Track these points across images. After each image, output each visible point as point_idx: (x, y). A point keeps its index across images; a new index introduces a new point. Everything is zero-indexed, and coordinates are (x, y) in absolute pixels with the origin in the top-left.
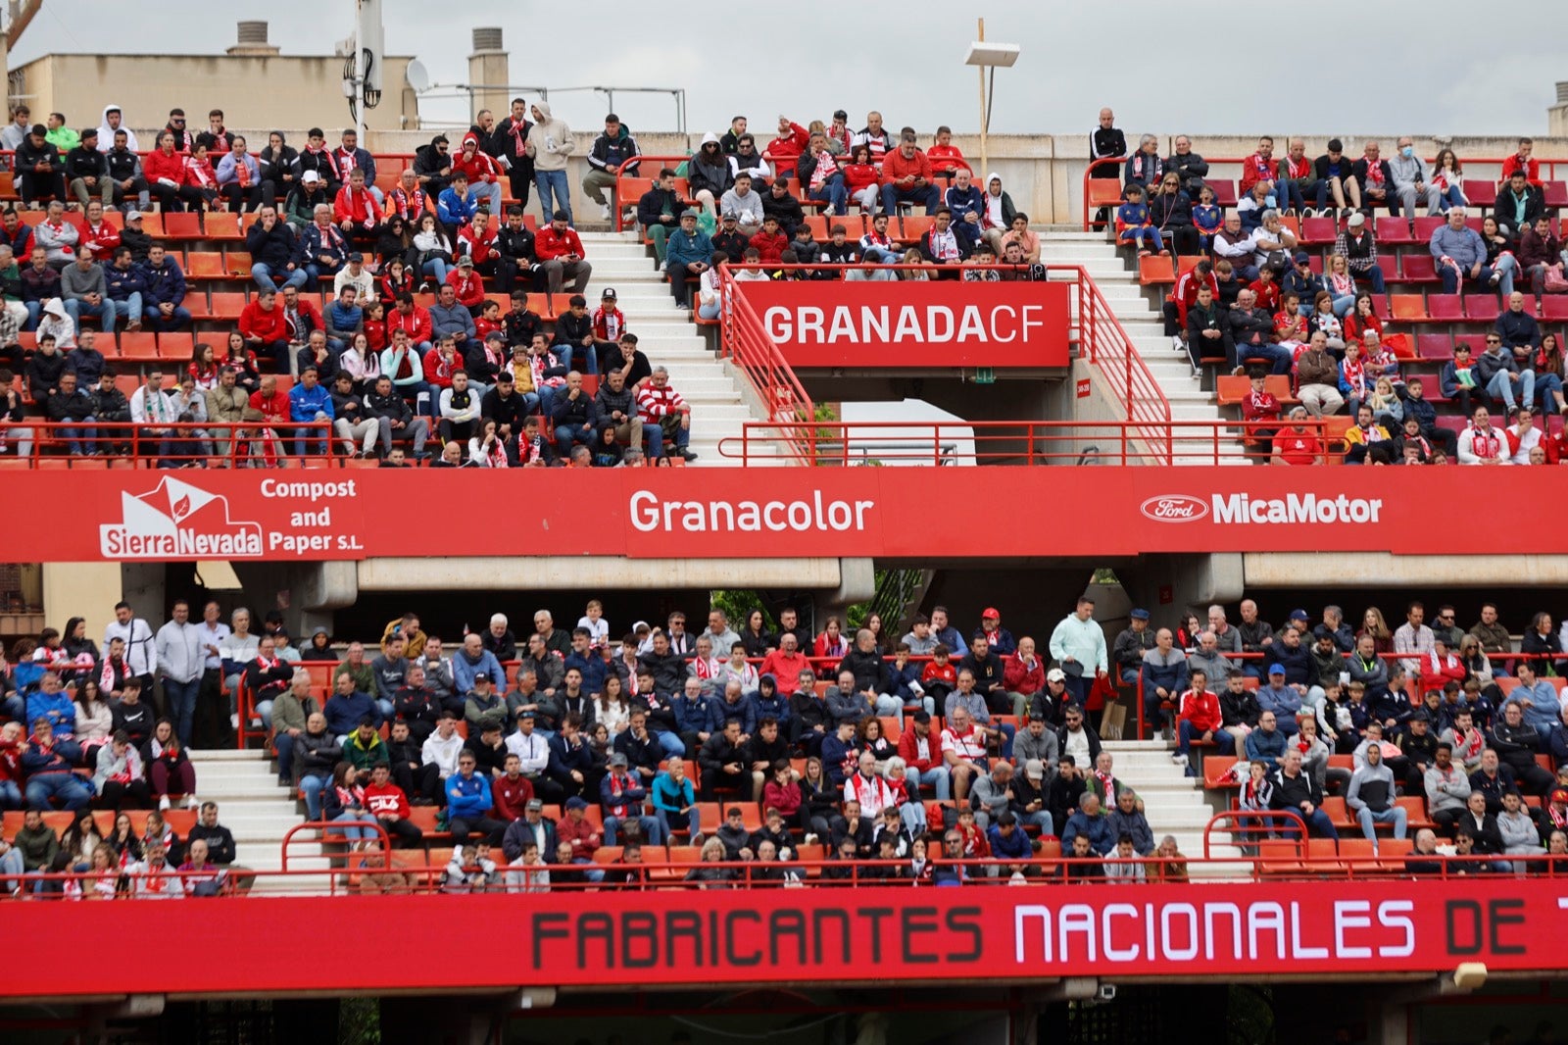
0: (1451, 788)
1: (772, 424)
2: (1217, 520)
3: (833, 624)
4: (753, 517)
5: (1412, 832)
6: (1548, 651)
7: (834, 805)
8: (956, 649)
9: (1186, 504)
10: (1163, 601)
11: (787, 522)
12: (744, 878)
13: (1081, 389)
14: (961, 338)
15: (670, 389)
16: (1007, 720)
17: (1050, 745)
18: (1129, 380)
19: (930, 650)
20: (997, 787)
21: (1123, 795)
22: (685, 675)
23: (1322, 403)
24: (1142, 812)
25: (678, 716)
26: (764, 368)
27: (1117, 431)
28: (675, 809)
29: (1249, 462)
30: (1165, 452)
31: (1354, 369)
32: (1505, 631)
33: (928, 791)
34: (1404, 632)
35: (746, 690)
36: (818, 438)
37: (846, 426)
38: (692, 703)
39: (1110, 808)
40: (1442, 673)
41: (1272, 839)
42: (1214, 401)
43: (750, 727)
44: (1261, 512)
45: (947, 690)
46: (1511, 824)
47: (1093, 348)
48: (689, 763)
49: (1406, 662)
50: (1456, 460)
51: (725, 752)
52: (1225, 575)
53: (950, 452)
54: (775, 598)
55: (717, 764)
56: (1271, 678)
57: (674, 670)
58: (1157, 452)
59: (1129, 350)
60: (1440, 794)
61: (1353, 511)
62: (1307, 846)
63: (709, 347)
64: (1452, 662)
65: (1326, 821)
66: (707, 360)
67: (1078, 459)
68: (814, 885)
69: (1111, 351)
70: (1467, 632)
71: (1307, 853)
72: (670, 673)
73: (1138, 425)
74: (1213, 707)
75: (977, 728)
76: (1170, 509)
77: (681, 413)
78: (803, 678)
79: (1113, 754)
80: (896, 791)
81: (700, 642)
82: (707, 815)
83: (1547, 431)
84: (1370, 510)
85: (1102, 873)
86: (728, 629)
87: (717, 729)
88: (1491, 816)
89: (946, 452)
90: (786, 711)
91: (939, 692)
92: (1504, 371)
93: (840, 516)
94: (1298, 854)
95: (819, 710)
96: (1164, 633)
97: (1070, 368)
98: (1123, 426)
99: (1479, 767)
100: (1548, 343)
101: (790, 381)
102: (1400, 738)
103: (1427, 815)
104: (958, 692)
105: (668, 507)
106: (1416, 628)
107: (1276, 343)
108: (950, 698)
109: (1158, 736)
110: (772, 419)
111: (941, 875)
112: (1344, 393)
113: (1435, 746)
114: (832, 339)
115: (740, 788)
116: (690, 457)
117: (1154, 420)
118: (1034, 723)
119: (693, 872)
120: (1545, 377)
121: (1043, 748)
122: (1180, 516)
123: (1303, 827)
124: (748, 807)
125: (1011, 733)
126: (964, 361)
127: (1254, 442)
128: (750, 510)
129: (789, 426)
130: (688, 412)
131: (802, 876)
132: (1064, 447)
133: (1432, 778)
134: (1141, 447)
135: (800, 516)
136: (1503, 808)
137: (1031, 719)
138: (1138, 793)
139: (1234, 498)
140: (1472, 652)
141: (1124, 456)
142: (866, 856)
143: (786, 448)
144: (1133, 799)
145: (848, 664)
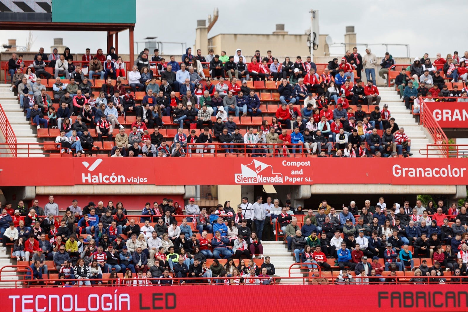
1: (435, 145)
4: (430, 173)
11: (440, 174)
15: (405, 134)
22: (409, 220)
25: (407, 232)
26: (433, 128)
28: (406, 260)
36: (449, 149)
37: (458, 146)
38: (411, 228)
51: (421, 243)
54: (436, 197)
55: (419, 247)
57: (406, 218)
63: (416, 122)
66: (416, 125)
77: (408, 141)
78: (445, 221)
81: (414, 210)
86: (422, 206)
87: (419, 236)
93: (456, 172)
95: (450, 231)
101: (441, 132)
105: (404, 170)
114: (454, 120)
115: (426, 254)
116: (411, 155)
119: (412, 279)
128: (429, 171)
129: (440, 145)
130: (410, 141)
131: (445, 281)
135: (444, 172)
143: (439, 152)
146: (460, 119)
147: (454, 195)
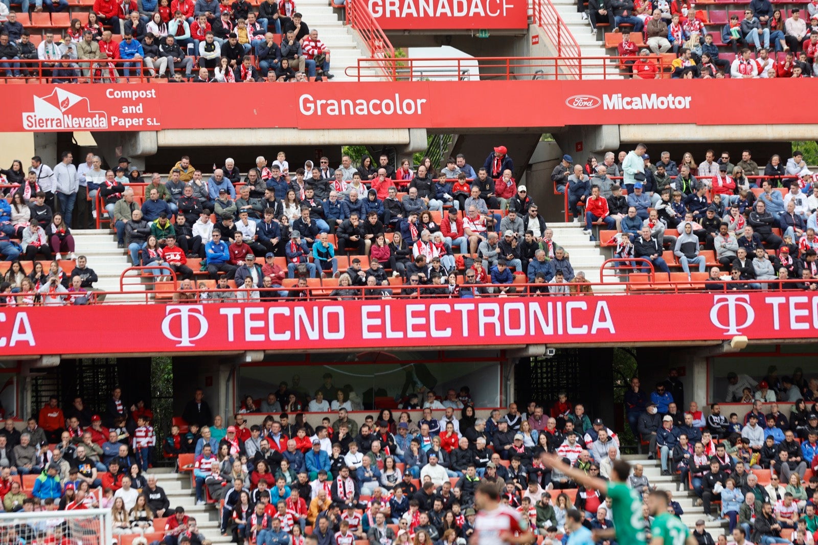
0: (728, 246)
1: (373, 59)
2: (605, 108)
3: (406, 163)
4: (363, 108)
5: (708, 268)
6: (778, 174)
7: (407, 256)
8: (470, 176)
9: (589, 100)
10: (578, 150)
11: (381, 110)
12: (361, 295)
13: (534, 40)
14: (471, 14)
15: (319, 41)
16: (497, 212)
17: (519, 225)
18: (559, 35)
19: (456, 176)
20: (491, 246)
21: (557, 251)
22: (330, 190)
23: (660, 47)
24: (567, 258)
25: (326, 211)
26: (368, 30)
27: (553, 62)
28: (325, 259)
29: (622, 78)
30: (578, 72)
31: (676, 29)
32: (755, 164)
33: (457, 249)
34: (704, 165)
35: (360, 197)
36: (396, 66)
37: (411, 60)
38: (333, 204)
39: (551, 258)
40: (723, 186)
41: (635, 273)
42: (604, 46)
43: (364, 216)
44: (628, 103)
45: (466, 197)
46: (760, 264)
47: (540, 19)
48: (331, 235)
49: (705, 181)
50: (730, 76)
51: (351, 230)
52: (609, 136)
53: (466, 74)
54: (376, 150)
55: (347, 236)
56: (635, 190)
57: (323, 187)
58: (574, 73)
59: (559, 20)
60: (722, 249)
61: (676, 103)
62: (653, 276)
63: (339, 19)
64: (729, 180)
65: (663, 263)
66: (338, 26)
67: (532, 76)
68: (398, 298)
69: (549, 20)
70: (736, 165)
71: (654, 280)
72: (321, 188)
73: (564, 59)
74: (604, 204)
75: (482, 217)
76: (581, 102)
77: (325, 54)
79: (553, 229)
80: (440, 249)
81: (337, 172)
82: (341, 262)
83: (777, 60)
84: (685, 102)
85: (548, 291)
86: (351, 166)
87: (346, 217)
88: (749, 260)
89: (464, 73)
90: (382, 208)
91: (461, 197)
92: (755, 29)
93: (409, 107)
94: (649, 281)
95: (400, 207)
96: (578, 167)
97: (528, 30)
98: (556, 59)
99: (743, 235)
100: (777, 15)
101: (382, 37)
102: (701, 220)
103: (716, 260)
104: (472, 198)
105: (319, 103)
106: (710, 163)
107: (635, 15)
108: (467, 201)
109: (576, 220)
110: (373, 57)
111: (463, 292)
112: (671, 42)
113: (719, 224)
114: (404, 15)
115: (358, 248)
116: (330, 77)
117: (572, 56)
118: (511, 214)
119: (334, 292)
120: (775, 32)
121: (516, 226)
122: (586, 106)
123: (652, 267)
124: (363, 258)
125: (499, 219)
126: (472, 26)
127: (624, 67)
128: (362, 104)
129: (381, 60)
130: (329, 53)
131: (391, 293)
132: (525, 71)
133: (718, 240)
134: (565, 70)
135: (388, 107)
136: (755, 256)
137: (509, 212)
138: (566, 250)
139: (614, 96)
140: (739, 175)
141: (556, 75)
142: (425, 283)
143: (380, 72)
144: (564, 252)
145: (414, 184)
146: (415, 15)
147: (406, 145)
